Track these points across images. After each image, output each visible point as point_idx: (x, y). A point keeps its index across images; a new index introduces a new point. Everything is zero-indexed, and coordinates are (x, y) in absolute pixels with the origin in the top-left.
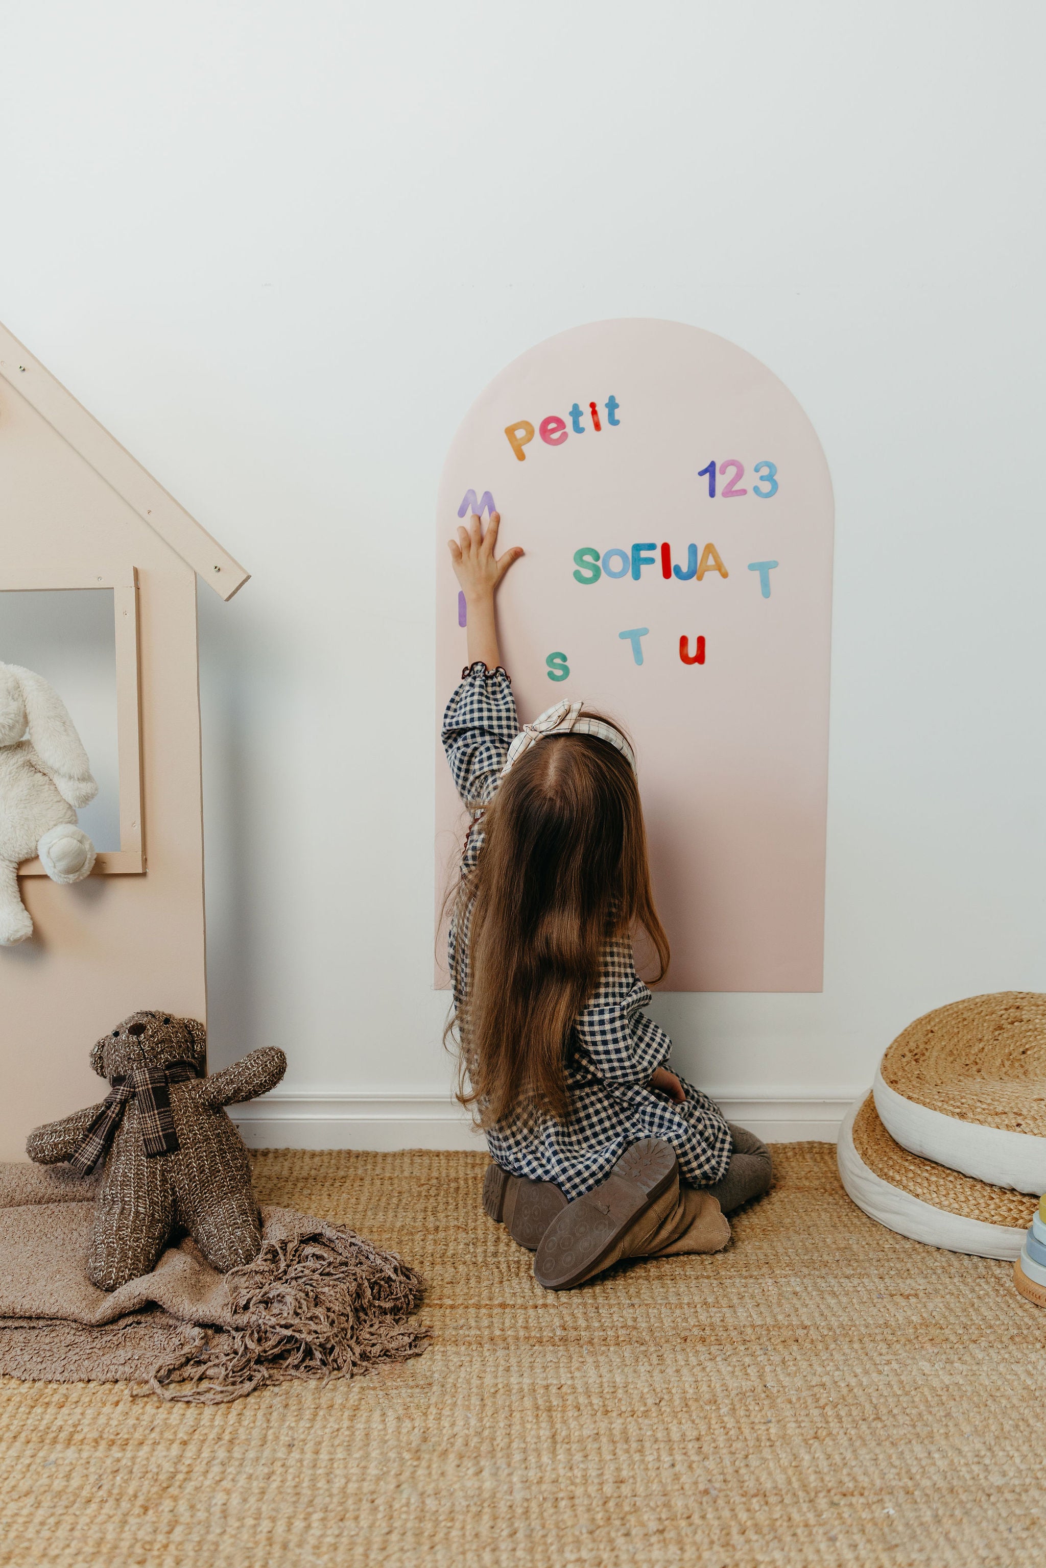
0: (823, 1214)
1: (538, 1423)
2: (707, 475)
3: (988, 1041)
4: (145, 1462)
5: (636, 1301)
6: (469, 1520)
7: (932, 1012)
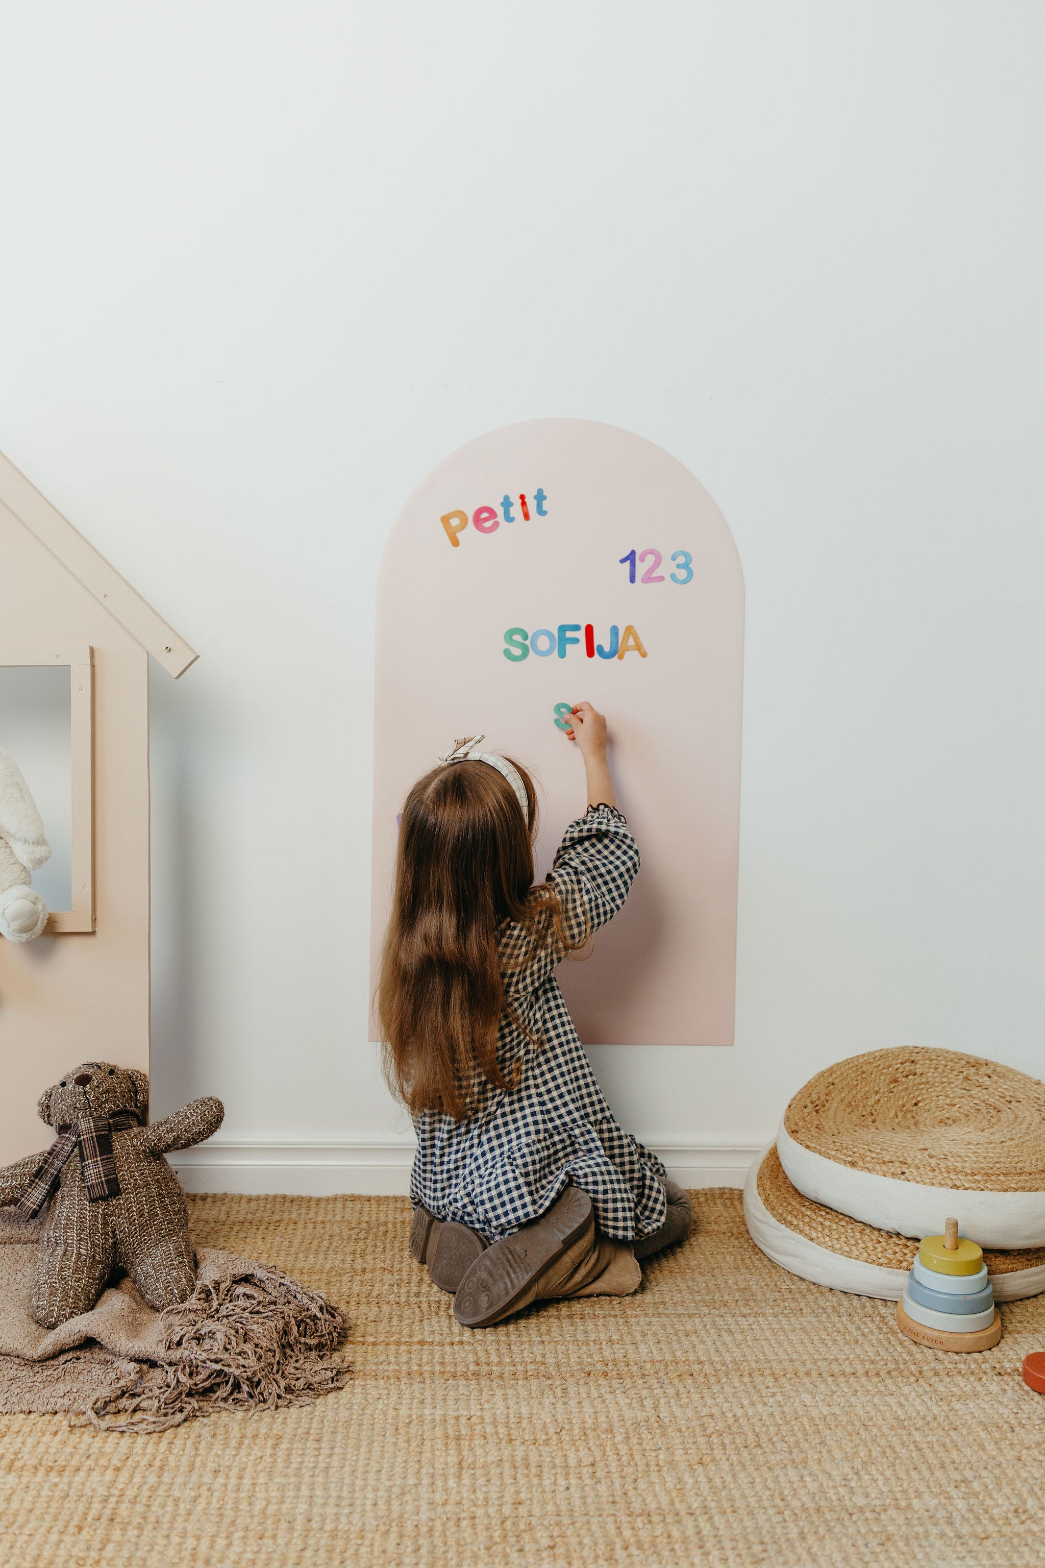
0: (728, 1256)
1: (447, 1450)
2: (628, 562)
3: (884, 1093)
4: (81, 1487)
5: (546, 1338)
6: (378, 1537)
7: (834, 1065)
